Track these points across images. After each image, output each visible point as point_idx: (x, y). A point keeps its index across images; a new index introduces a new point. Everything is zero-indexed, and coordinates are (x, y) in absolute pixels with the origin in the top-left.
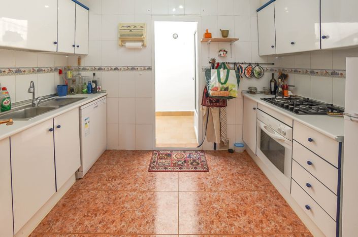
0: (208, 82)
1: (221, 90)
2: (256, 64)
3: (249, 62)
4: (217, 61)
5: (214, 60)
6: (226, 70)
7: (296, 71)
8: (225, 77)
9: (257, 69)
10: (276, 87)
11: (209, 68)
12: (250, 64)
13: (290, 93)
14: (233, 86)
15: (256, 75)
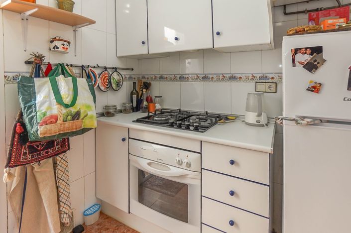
0: (30, 107)
1: (65, 121)
2: (113, 68)
3: (103, 65)
4: (46, 61)
5: (39, 58)
6: (70, 78)
7: (161, 78)
8: (71, 92)
9: (115, 76)
10: (139, 102)
11: (28, 75)
12: (106, 68)
13: (158, 106)
14: (88, 107)
15: (114, 86)
